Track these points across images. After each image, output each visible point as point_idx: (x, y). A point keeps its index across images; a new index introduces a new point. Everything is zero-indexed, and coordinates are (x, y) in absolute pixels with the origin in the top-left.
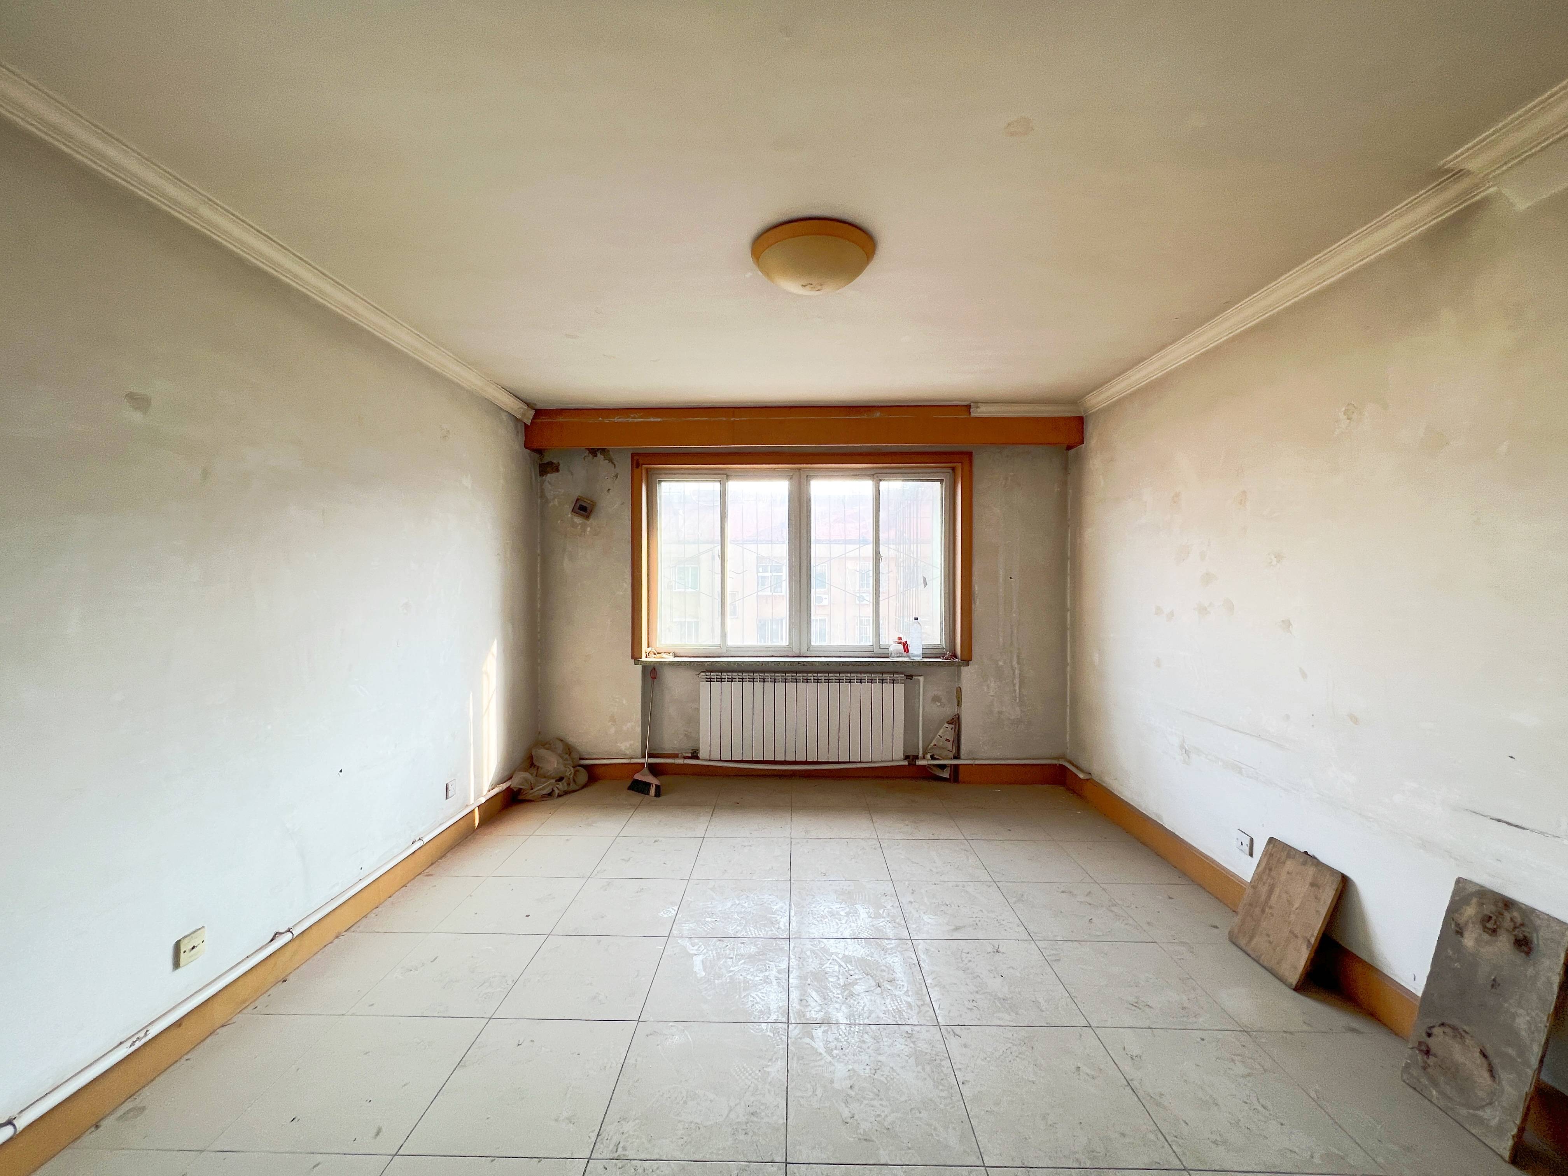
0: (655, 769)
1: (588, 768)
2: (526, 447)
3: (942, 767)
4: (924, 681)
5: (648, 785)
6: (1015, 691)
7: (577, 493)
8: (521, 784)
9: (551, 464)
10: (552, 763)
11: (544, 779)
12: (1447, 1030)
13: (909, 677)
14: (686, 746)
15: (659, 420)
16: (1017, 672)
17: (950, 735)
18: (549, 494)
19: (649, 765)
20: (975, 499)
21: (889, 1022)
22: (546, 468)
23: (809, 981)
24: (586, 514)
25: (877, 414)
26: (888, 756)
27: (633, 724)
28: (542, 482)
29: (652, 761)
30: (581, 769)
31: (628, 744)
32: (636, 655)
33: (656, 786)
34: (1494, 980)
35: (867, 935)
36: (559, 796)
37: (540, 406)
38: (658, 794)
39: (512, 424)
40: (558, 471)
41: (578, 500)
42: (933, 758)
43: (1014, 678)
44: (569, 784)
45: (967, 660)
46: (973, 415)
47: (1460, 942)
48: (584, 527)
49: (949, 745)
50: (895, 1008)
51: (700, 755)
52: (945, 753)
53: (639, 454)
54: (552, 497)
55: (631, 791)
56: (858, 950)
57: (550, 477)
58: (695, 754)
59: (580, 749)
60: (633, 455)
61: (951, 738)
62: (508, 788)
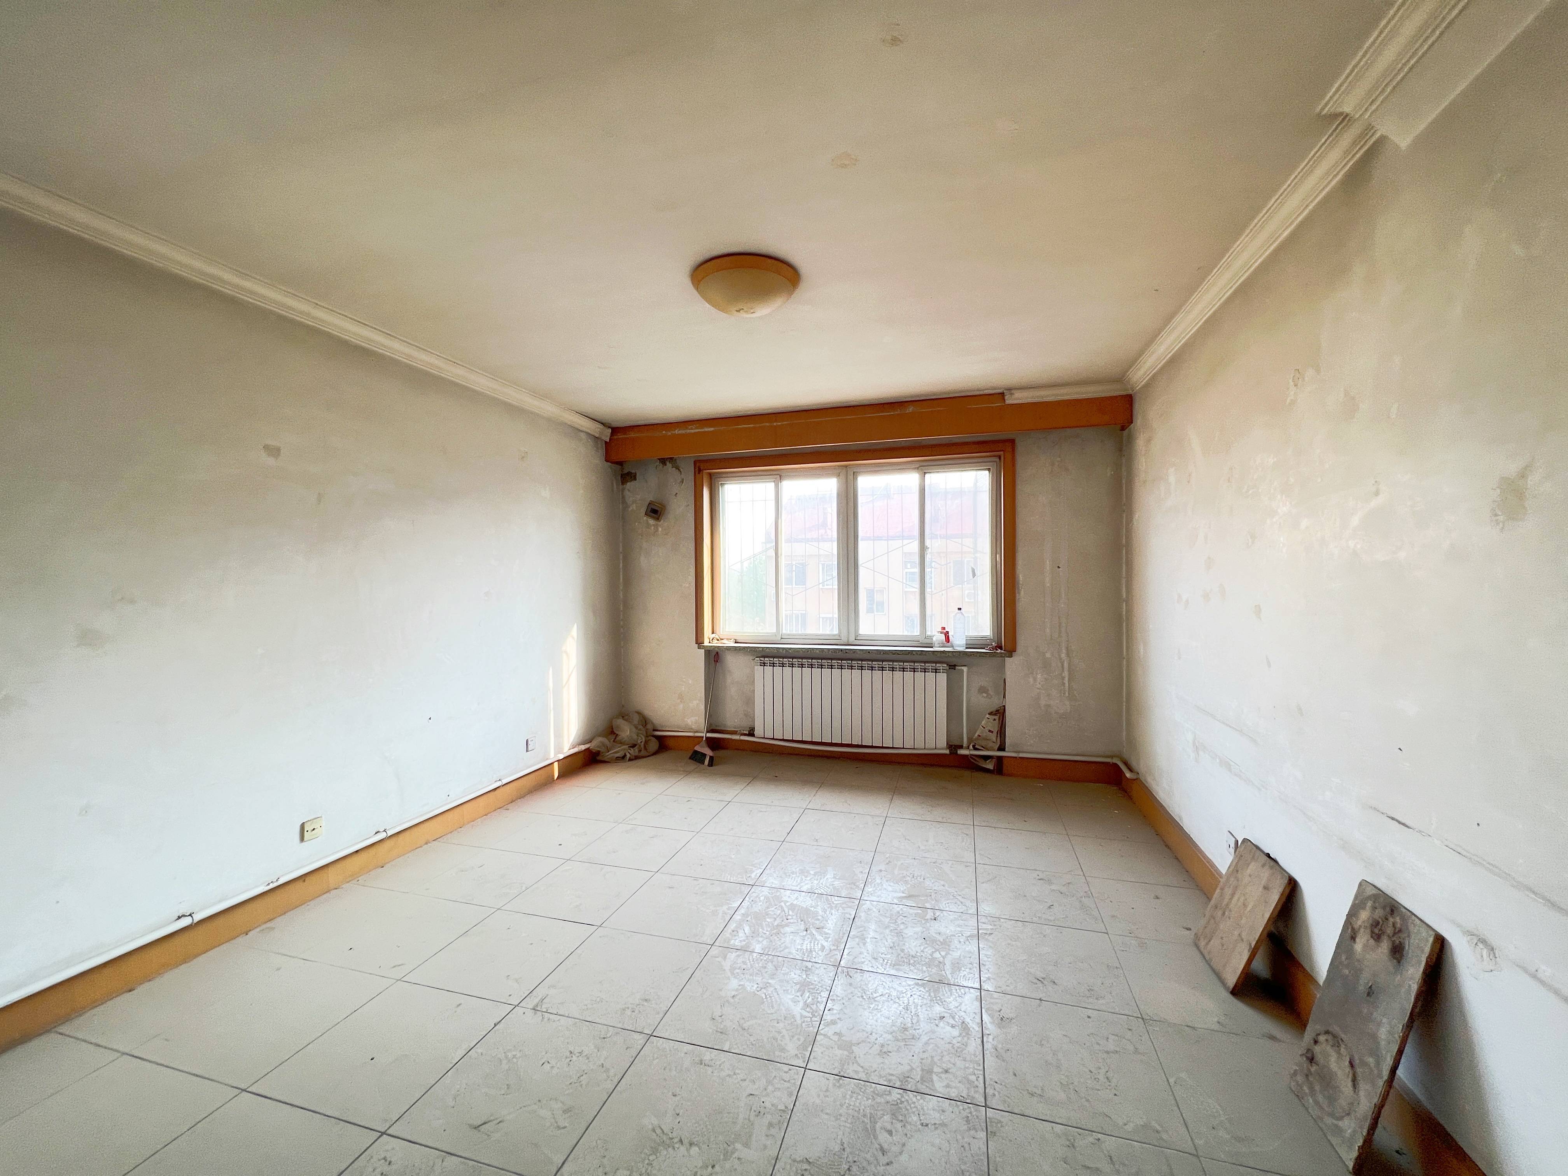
0: (714, 744)
1: (660, 739)
2: (607, 461)
3: (986, 758)
4: (968, 673)
5: (704, 755)
6: (1064, 684)
7: (650, 498)
8: (598, 747)
9: (629, 474)
10: (626, 731)
11: (620, 745)
12: (1329, 1037)
13: (952, 667)
14: (745, 724)
15: (712, 429)
16: (1066, 665)
17: (994, 726)
18: (629, 500)
19: (707, 738)
20: (1019, 487)
21: (798, 957)
22: (627, 477)
23: (749, 919)
24: (657, 516)
25: (911, 409)
26: (931, 744)
27: (698, 702)
28: (623, 490)
29: (709, 735)
30: (653, 739)
31: (693, 719)
32: (699, 642)
33: (710, 757)
34: (1370, 987)
35: (823, 891)
36: (630, 760)
37: (615, 425)
38: (711, 764)
39: (591, 442)
40: (635, 479)
41: (650, 504)
42: (975, 749)
43: (1063, 671)
44: (640, 751)
45: (1011, 651)
46: (1007, 402)
47: (1352, 947)
48: (656, 526)
49: (993, 737)
50: (808, 948)
51: (756, 733)
52: (991, 744)
53: (700, 461)
54: (631, 503)
55: (691, 760)
56: (805, 901)
57: (629, 485)
58: (751, 732)
59: (654, 721)
60: (695, 462)
61: (995, 730)
62: (588, 749)
